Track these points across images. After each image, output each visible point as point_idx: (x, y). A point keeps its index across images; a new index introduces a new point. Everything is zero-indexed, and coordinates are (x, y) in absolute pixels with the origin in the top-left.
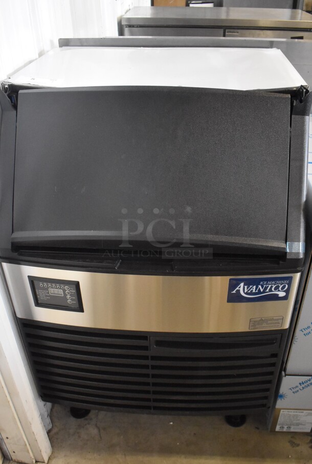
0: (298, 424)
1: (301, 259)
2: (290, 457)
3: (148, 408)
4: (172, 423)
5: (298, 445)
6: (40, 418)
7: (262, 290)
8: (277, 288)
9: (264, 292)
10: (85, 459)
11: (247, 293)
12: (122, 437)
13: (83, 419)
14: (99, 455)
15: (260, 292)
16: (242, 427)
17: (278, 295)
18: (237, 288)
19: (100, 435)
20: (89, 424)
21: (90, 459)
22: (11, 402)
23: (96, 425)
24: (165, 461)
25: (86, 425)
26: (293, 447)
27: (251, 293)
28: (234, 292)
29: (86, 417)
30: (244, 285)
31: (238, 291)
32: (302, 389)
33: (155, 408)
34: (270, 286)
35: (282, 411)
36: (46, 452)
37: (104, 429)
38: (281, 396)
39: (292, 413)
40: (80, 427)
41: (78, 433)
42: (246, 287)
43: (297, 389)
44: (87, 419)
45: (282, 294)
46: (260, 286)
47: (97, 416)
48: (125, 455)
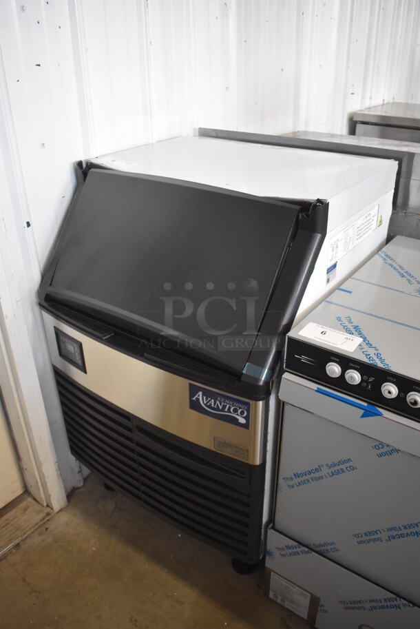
0: (292, 602)
1: (260, 386)
3: (139, 498)
4: (180, 535)
6: (57, 464)
7: (221, 408)
8: (235, 411)
9: (223, 410)
11: (205, 405)
15: (218, 409)
17: (238, 420)
18: (196, 396)
22: (26, 434)
27: (210, 407)
28: (194, 399)
30: (203, 395)
31: (198, 399)
32: (289, 554)
33: (145, 502)
34: (228, 406)
36: (58, 501)
38: (269, 554)
39: (283, 582)
42: (205, 397)
43: (284, 552)
45: (242, 421)
46: (218, 402)
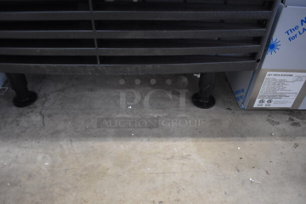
0: (281, 96)
2: (273, 134)
5: (278, 123)
10: (19, 147)
12: (70, 123)
13: (26, 108)
14: (39, 143)
16: (213, 109)
19: (43, 121)
20: (32, 112)
21: (26, 148)
23: (41, 113)
24: (122, 146)
25: (28, 113)
26: (273, 125)
29: (30, 106)
32: (301, 32)
35: (268, 73)
37: (49, 116)
38: (273, 47)
39: (279, 78)
40: (21, 115)
41: (17, 121)
43: (296, 32)
44: (30, 108)
47: (44, 104)
48: (71, 141)
